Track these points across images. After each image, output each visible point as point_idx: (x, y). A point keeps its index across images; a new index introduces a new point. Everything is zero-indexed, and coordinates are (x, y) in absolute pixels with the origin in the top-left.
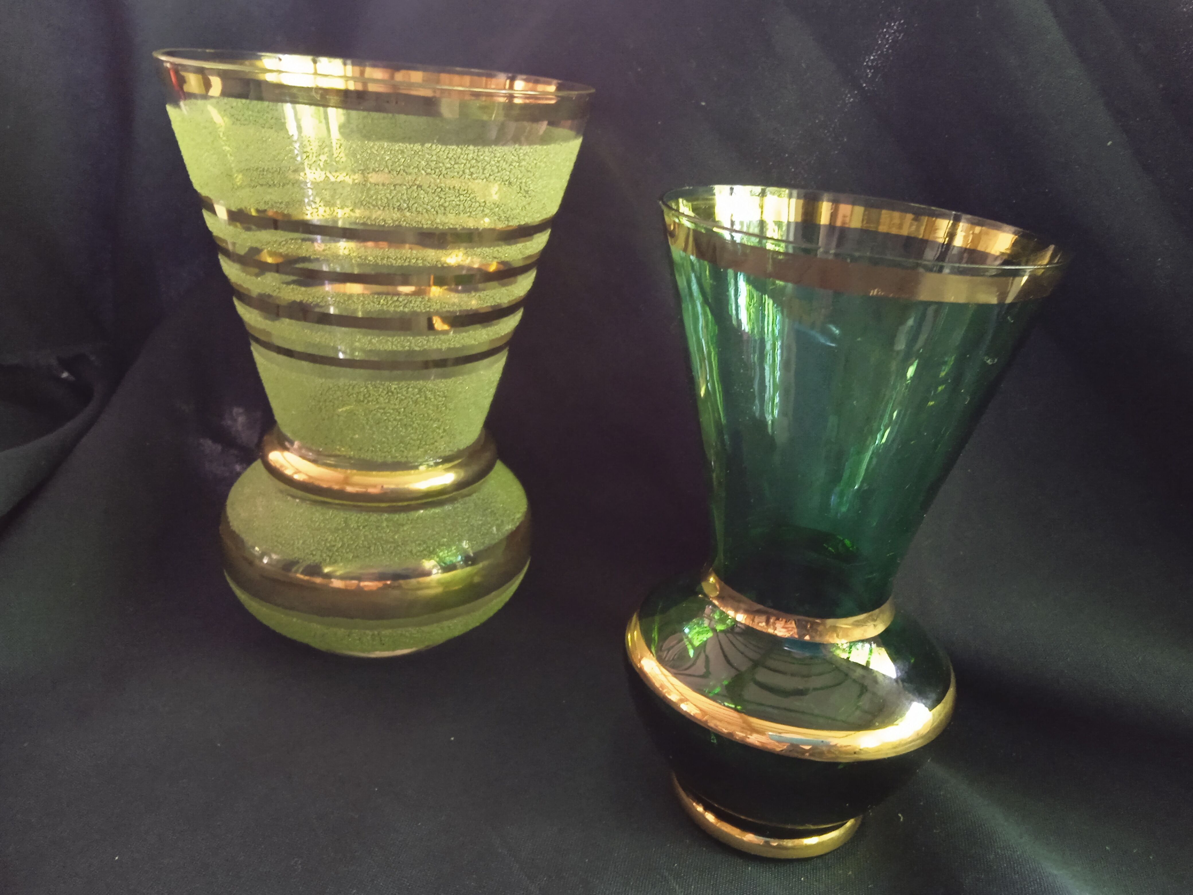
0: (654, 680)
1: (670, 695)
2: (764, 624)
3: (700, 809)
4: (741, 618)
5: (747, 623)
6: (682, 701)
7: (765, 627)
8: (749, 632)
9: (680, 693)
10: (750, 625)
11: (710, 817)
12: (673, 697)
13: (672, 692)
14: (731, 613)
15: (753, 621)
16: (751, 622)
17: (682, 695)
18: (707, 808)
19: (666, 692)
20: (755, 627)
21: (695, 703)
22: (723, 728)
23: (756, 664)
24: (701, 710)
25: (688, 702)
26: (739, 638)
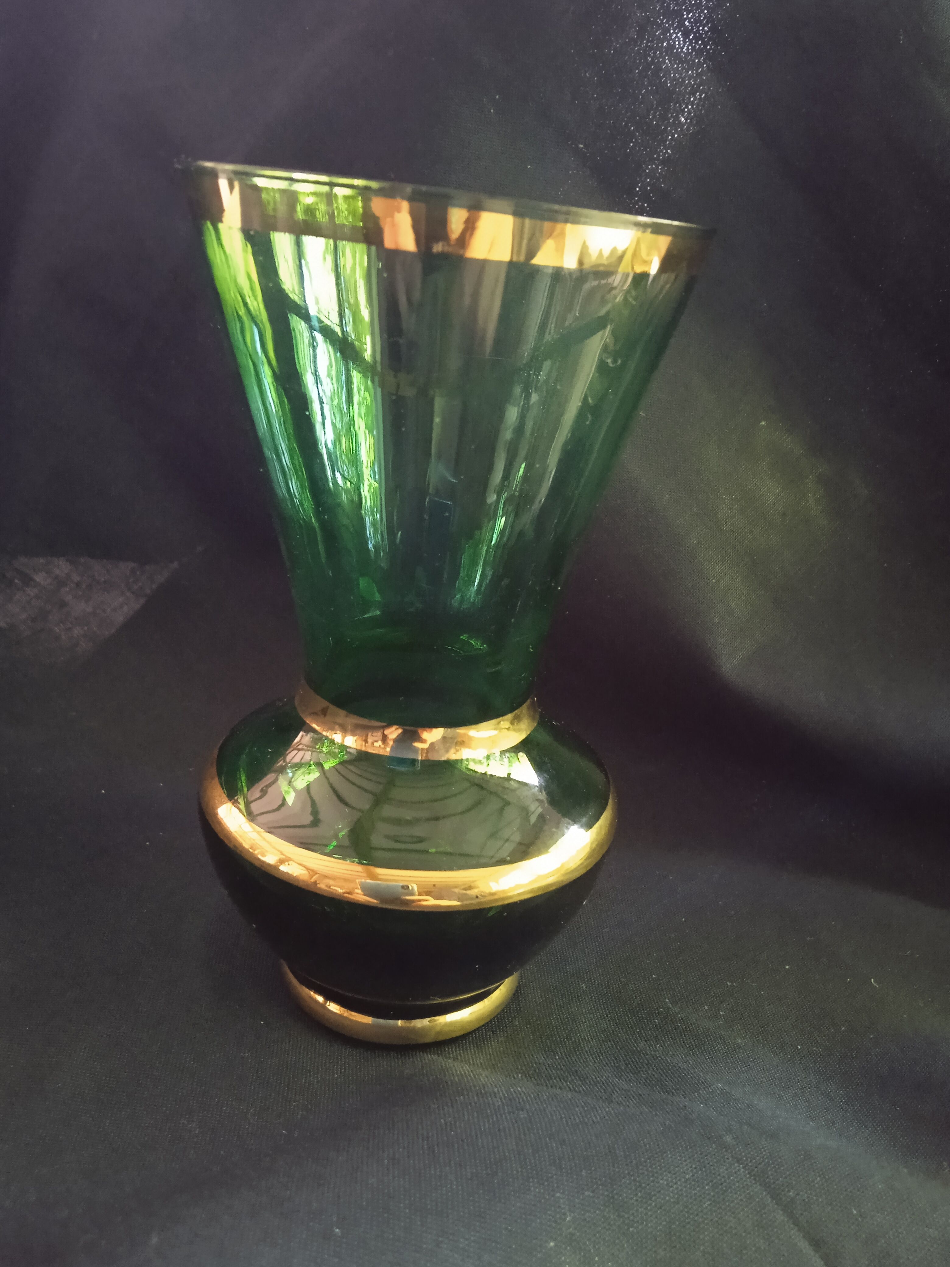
0: (240, 840)
1: (264, 855)
2: (380, 743)
3: (320, 999)
4: (351, 741)
5: (359, 748)
6: (282, 862)
7: (383, 746)
8: (363, 758)
9: (279, 851)
10: (363, 749)
11: (333, 1007)
12: (270, 859)
13: (267, 851)
14: (337, 737)
15: (366, 741)
16: (364, 743)
17: (283, 854)
18: (330, 996)
19: (258, 853)
20: (370, 750)
21: (299, 862)
22: (338, 887)
23: (378, 800)
24: (308, 869)
25: (290, 862)
26: (351, 767)
